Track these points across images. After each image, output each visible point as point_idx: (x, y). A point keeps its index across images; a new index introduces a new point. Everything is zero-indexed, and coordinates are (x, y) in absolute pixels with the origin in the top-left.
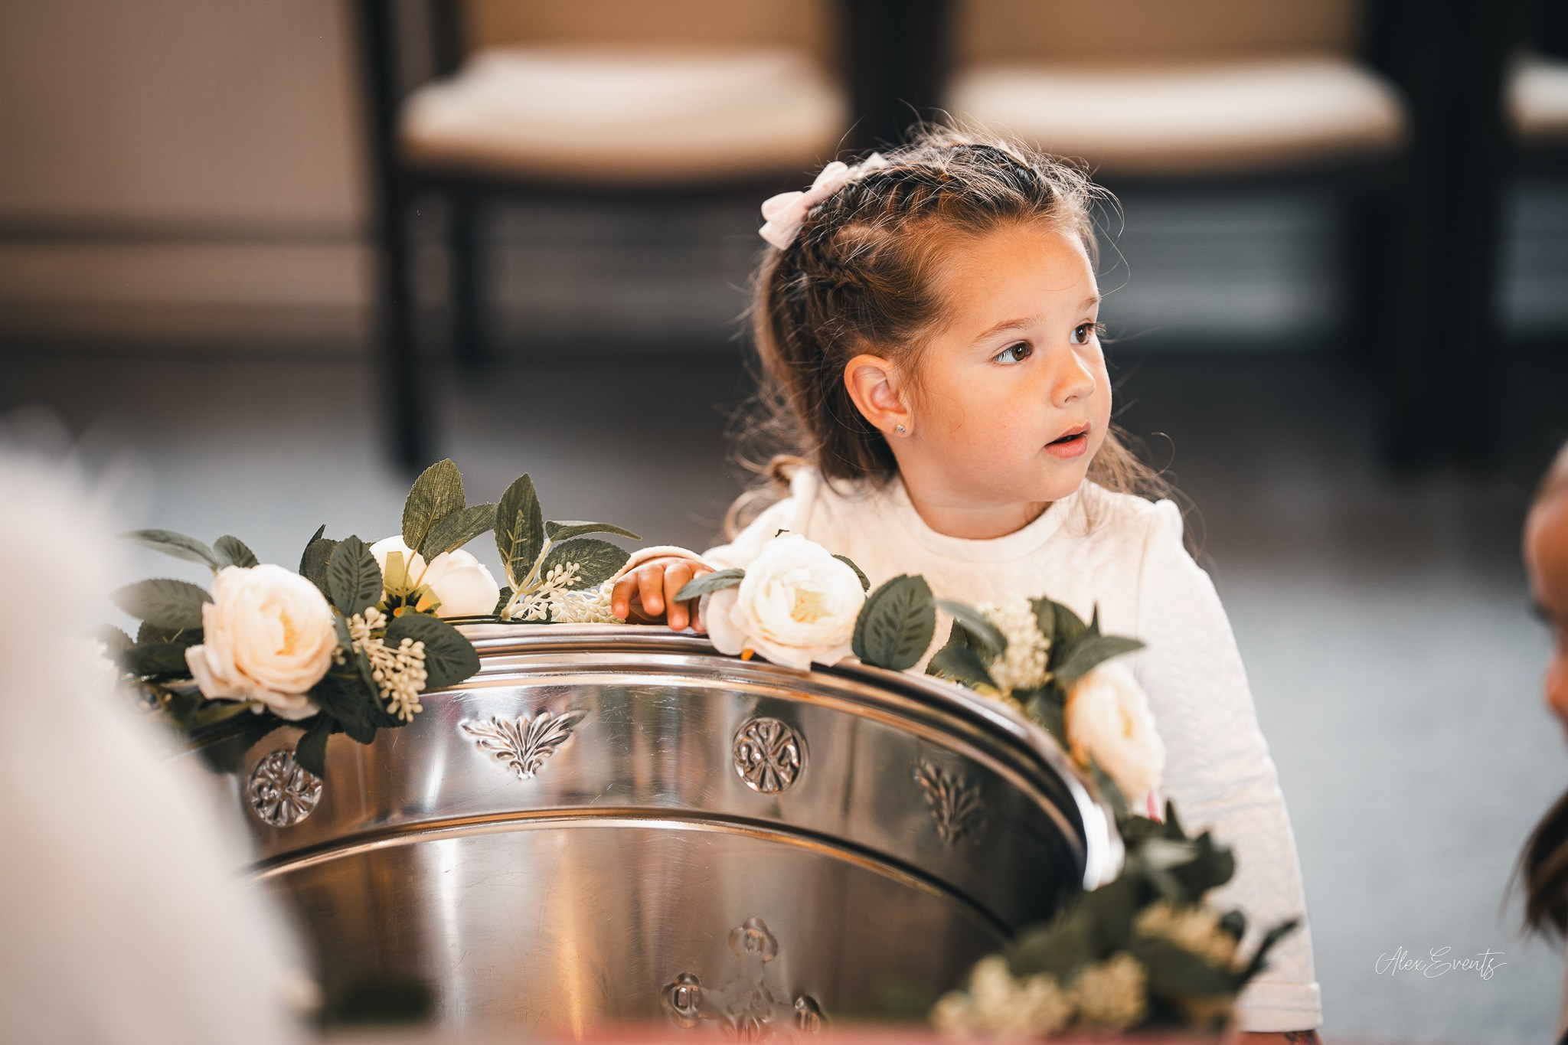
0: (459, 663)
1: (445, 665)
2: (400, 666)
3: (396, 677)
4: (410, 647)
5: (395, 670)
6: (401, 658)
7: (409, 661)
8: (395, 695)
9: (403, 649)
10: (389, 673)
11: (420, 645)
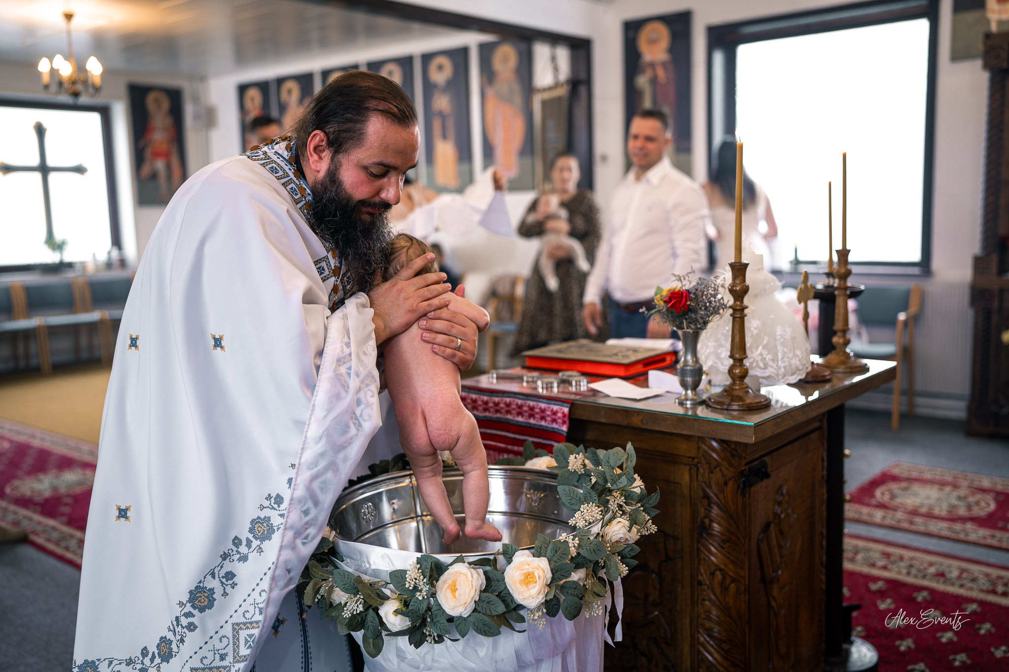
0: (396, 576)
1: (400, 577)
2: (414, 580)
3: (416, 577)
4: (410, 586)
5: (416, 579)
6: (413, 583)
7: (411, 581)
8: (417, 571)
9: (412, 586)
10: (418, 578)
11: (407, 586)
